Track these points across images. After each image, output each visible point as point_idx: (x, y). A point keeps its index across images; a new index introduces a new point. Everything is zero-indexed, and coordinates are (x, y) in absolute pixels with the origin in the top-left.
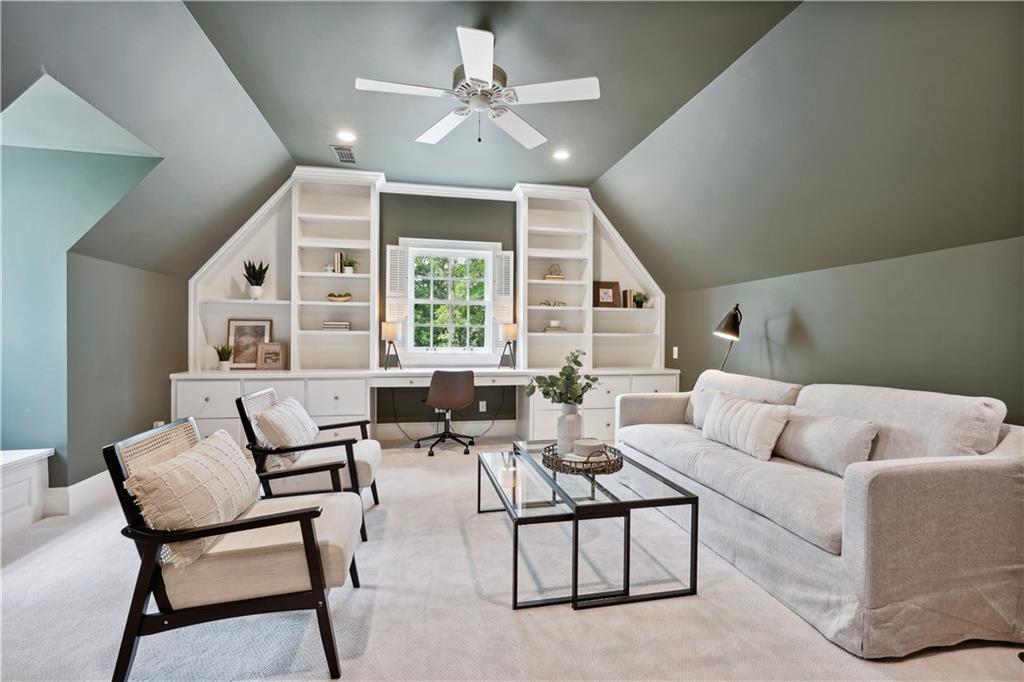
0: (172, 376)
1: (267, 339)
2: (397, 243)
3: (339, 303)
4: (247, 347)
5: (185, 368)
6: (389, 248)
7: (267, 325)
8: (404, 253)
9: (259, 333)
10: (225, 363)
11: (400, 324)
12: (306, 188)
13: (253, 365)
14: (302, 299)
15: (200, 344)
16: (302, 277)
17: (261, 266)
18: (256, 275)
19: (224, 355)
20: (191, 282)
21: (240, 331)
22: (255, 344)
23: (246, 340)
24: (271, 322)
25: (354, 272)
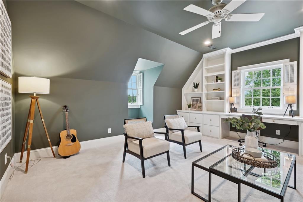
0: (177, 111)
1: (199, 102)
2: (237, 69)
3: (217, 92)
4: (195, 104)
5: (181, 109)
6: (233, 72)
7: (199, 98)
9: (197, 101)
10: (190, 109)
11: (236, 97)
13: (195, 109)
14: (208, 91)
15: (185, 103)
16: (208, 85)
17: (197, 83)
18: (196, 86)
19: (189, 106)
20: (183, 89)
21: (193, 100)
22: (196, 104)
23: (195, 103)
24: (200, 98)
25: (221, 82)
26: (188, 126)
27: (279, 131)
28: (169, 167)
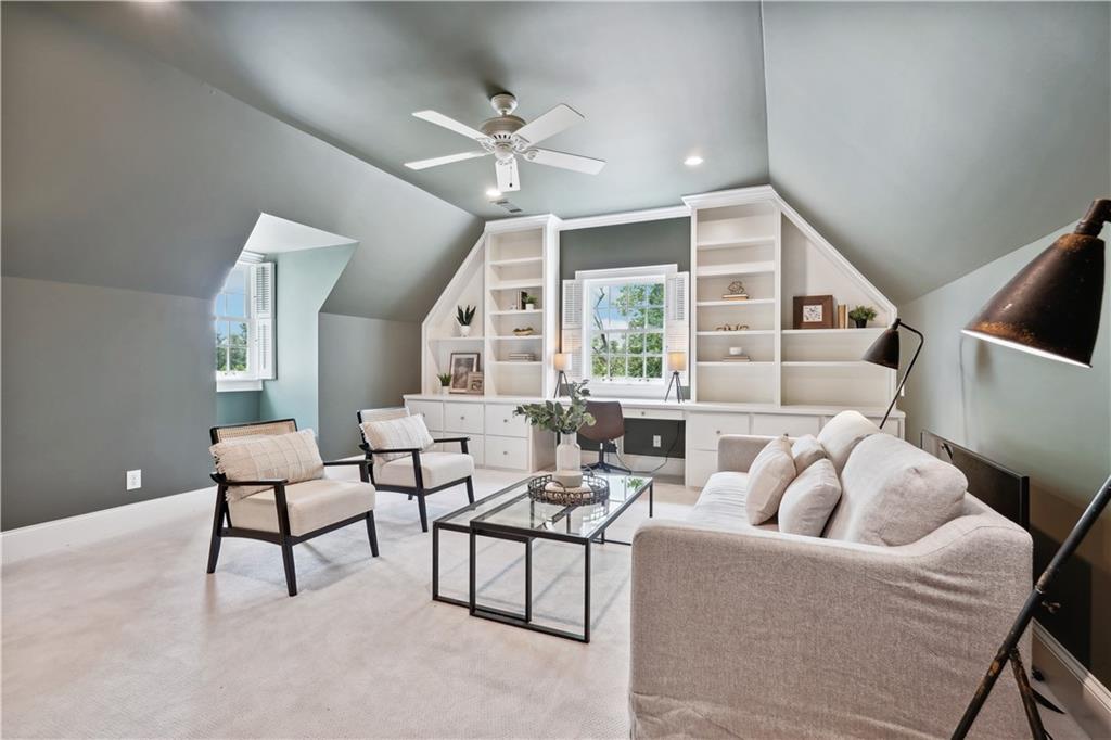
0: (405, 397)
1: (475, 369)
2: (573, 278)
3: (523, 337)
4: (462, 375)
5: (419, 391)
6: (564, 282)
7: (475, 357)
8: (579, 287)
9: (469, 363)
10: (446, 388)
11: (570, 355)
12: (502, 239)
13: (463, 390)
14: (499, 335)
15: (430, 371)
16: (500, 316)
17: (468, 309)
18: (466, 318)
19: (445, 382)
20: (423, 325)
21: (458, 363)
22: (467, 373)
23: (462, 369)
24: (479, 355)
25: (535, 308)
26: (436, 441)
27: (659, 438)
28: (374, 559)
